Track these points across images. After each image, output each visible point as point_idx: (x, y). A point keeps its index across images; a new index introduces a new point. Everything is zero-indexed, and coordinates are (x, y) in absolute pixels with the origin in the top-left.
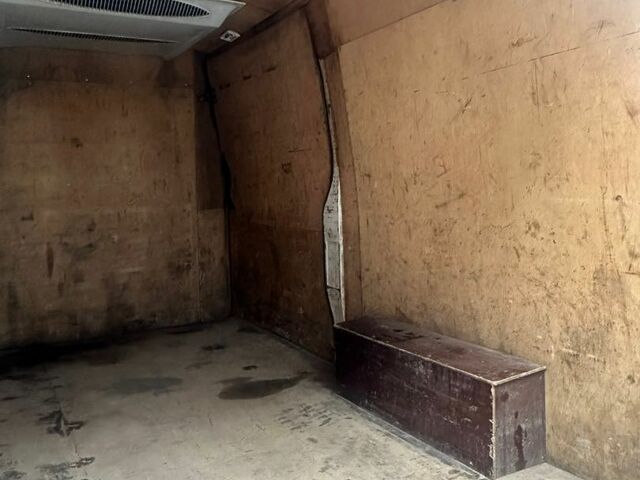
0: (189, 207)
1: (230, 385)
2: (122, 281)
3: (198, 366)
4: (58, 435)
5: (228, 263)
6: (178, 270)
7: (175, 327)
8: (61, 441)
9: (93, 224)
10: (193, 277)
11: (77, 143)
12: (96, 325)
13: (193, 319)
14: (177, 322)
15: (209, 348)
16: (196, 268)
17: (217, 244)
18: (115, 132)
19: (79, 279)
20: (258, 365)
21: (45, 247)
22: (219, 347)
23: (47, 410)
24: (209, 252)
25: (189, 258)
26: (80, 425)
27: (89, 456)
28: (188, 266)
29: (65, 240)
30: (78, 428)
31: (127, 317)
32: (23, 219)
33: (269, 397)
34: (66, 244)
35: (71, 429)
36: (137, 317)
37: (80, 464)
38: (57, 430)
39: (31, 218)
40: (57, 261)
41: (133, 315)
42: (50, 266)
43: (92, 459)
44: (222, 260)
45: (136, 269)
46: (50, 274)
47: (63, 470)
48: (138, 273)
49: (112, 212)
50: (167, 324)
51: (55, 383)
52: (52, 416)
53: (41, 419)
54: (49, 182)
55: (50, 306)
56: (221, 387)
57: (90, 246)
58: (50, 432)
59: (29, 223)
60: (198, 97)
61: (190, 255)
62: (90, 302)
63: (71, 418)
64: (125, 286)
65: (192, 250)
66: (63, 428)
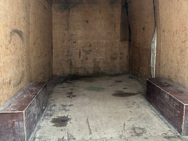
0: (117, 40)
1: (117, 92)
2: (98, 60)
3: (111, 86)
4: (69, 98)
5: (129, 58)
6: (113, 59)
7: (111, 74)
8: (69, 99)
9: (91, 45)
10: (118, 61)
11: (87, 22)
12: (91, 72)
13: (117, 73)
14: (112, 73)
15: (117, 81)
16: (118, 58)
17: (126, 52)
18: (97, 19)
19: (87, 59)
20: (127, 88)
21: (79, 50)
22: (120, 81)
23: (70, 91)
24: (123, 54)
25: (117, 56)
26: (75, 96)
27: (72, 104)
28: (116, 58)
29: (84, 49)
30: (74, 97)
31: (99, 70)
32: (74, 43)
33: (125, 97)
34: (84, 50)
35: (72, 97)
36: (101, 71)
37: (70, 106)
38: (69, 97)
39: (75, 42)
40: (81, 54)
41: (100, 70)
42: (80, 55)
43: (73, 105)
44: (127, 56)
45: (102, 58)
46: (80, 58)
47: (65, 106)
48: (102, 59)
49: (96, 41)
50: (110, 74)
51: (75, 85)
52: (70, 93)
53: (67, 93)
54: (80, 33)
55: (79, 66)
56: (114, 92)
57: (90, 50)
58: (68, 97)
59: (75, 44)
60: (122, 6)
61: (117, 54)
62: (90, 66)
63: (74, 94)
64: (99, 62)
65: (117, 53)
66: (71, 96)
